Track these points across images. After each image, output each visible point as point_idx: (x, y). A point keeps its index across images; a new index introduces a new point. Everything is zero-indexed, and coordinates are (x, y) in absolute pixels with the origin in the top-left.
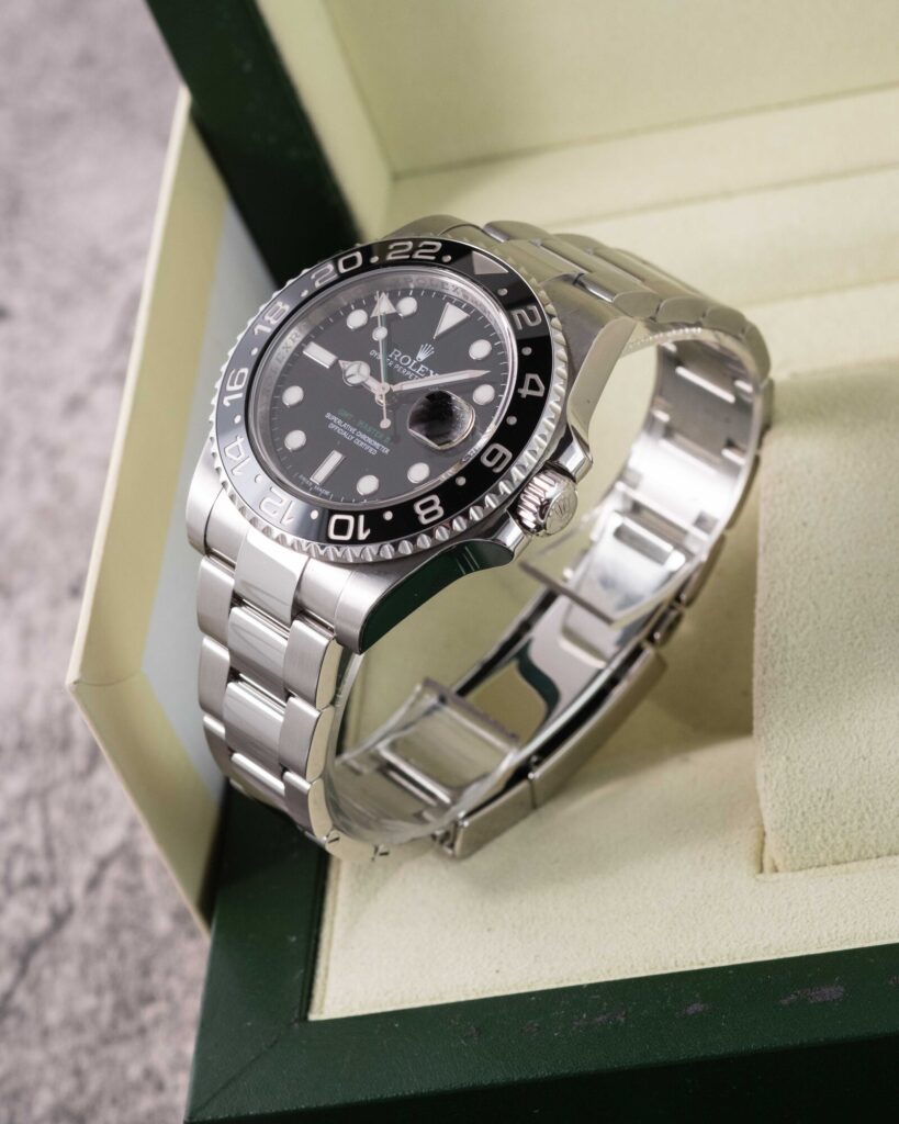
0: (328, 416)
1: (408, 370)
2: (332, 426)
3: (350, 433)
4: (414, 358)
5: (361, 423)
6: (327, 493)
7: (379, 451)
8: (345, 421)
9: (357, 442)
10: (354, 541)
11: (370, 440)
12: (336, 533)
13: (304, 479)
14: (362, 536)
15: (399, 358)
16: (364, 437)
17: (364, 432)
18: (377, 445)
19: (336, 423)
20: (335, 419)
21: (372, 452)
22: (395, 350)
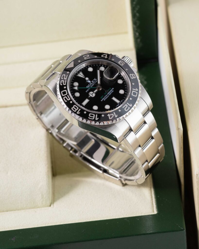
0: (102, 101)
1: (92, 84)
2: (104, 100)
3: (107, 96)
4: (90, 83)
5: (105, 94)
6: (122, 101)
7: (113, 90)
8: (104, 97)
9: (110, 95)
10: (138, 92)
11: (110, 92)
12: (136, 95)
13: (118, 105)
14: (137, 90)
15: (89, 86)
16: (108, 93)
17: (107, 93)
18: (111, 90)
19: (104, 99)
20: (103, 99)
21: (113, 91)
22: (87, 87)
